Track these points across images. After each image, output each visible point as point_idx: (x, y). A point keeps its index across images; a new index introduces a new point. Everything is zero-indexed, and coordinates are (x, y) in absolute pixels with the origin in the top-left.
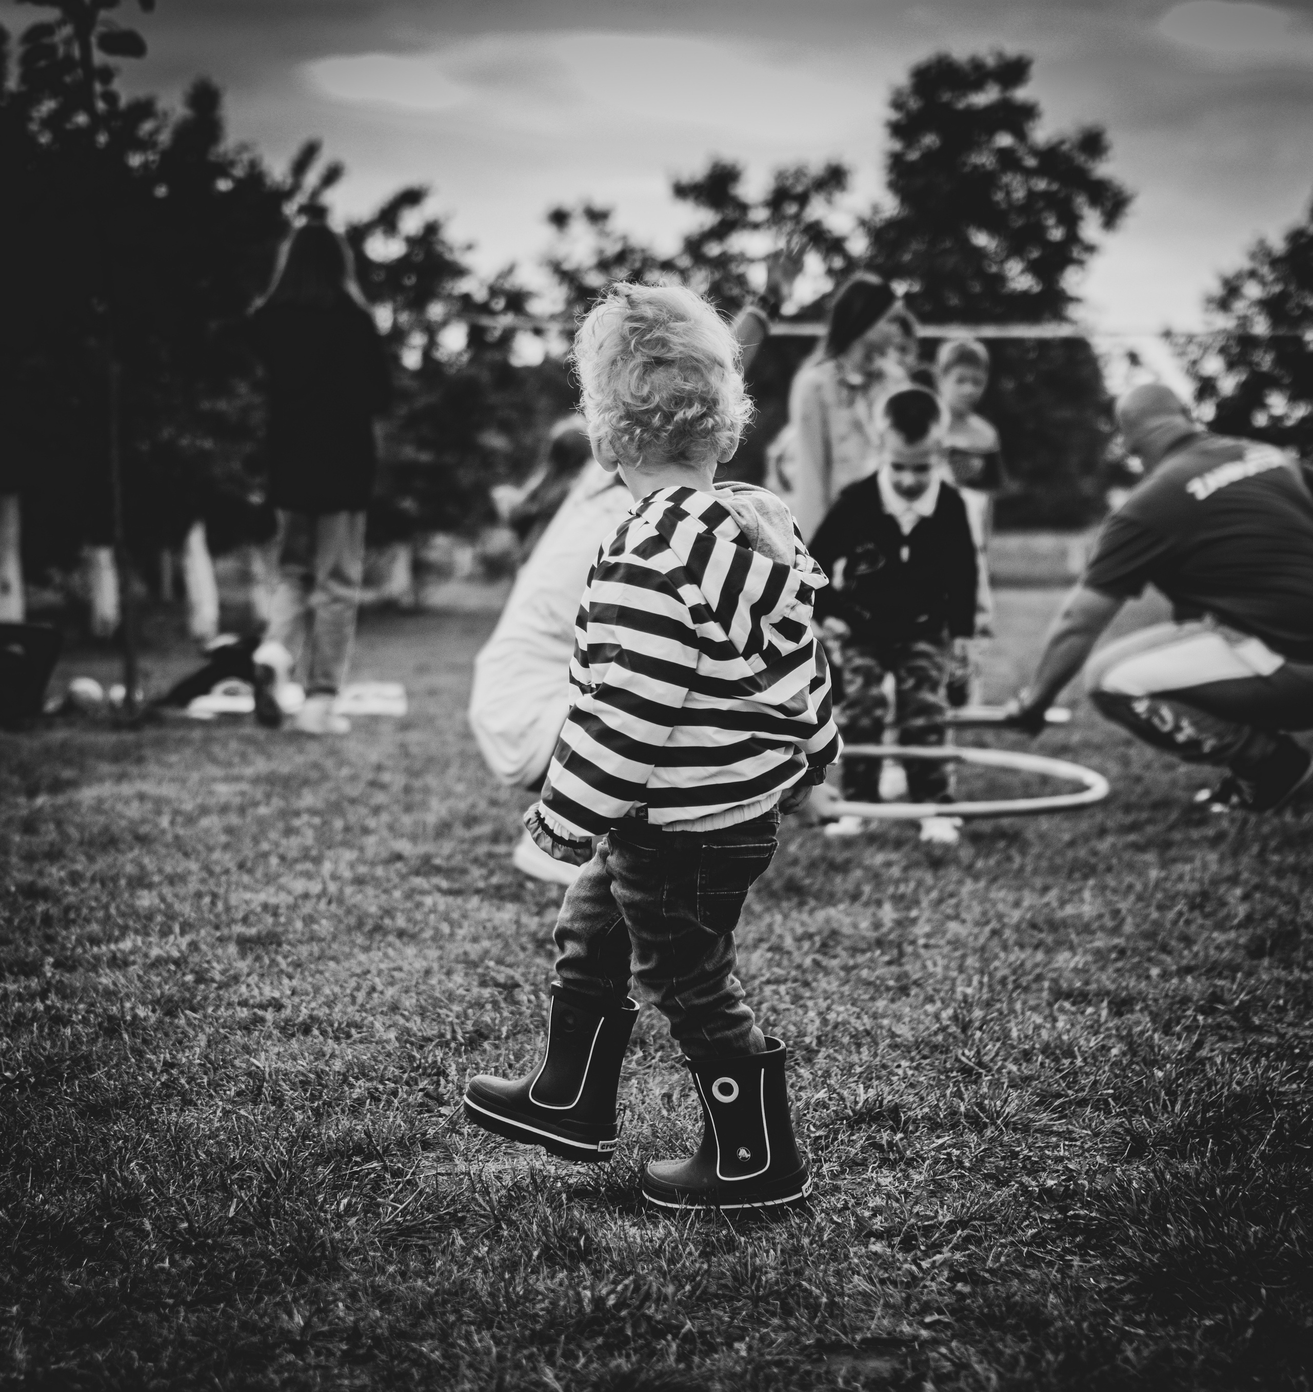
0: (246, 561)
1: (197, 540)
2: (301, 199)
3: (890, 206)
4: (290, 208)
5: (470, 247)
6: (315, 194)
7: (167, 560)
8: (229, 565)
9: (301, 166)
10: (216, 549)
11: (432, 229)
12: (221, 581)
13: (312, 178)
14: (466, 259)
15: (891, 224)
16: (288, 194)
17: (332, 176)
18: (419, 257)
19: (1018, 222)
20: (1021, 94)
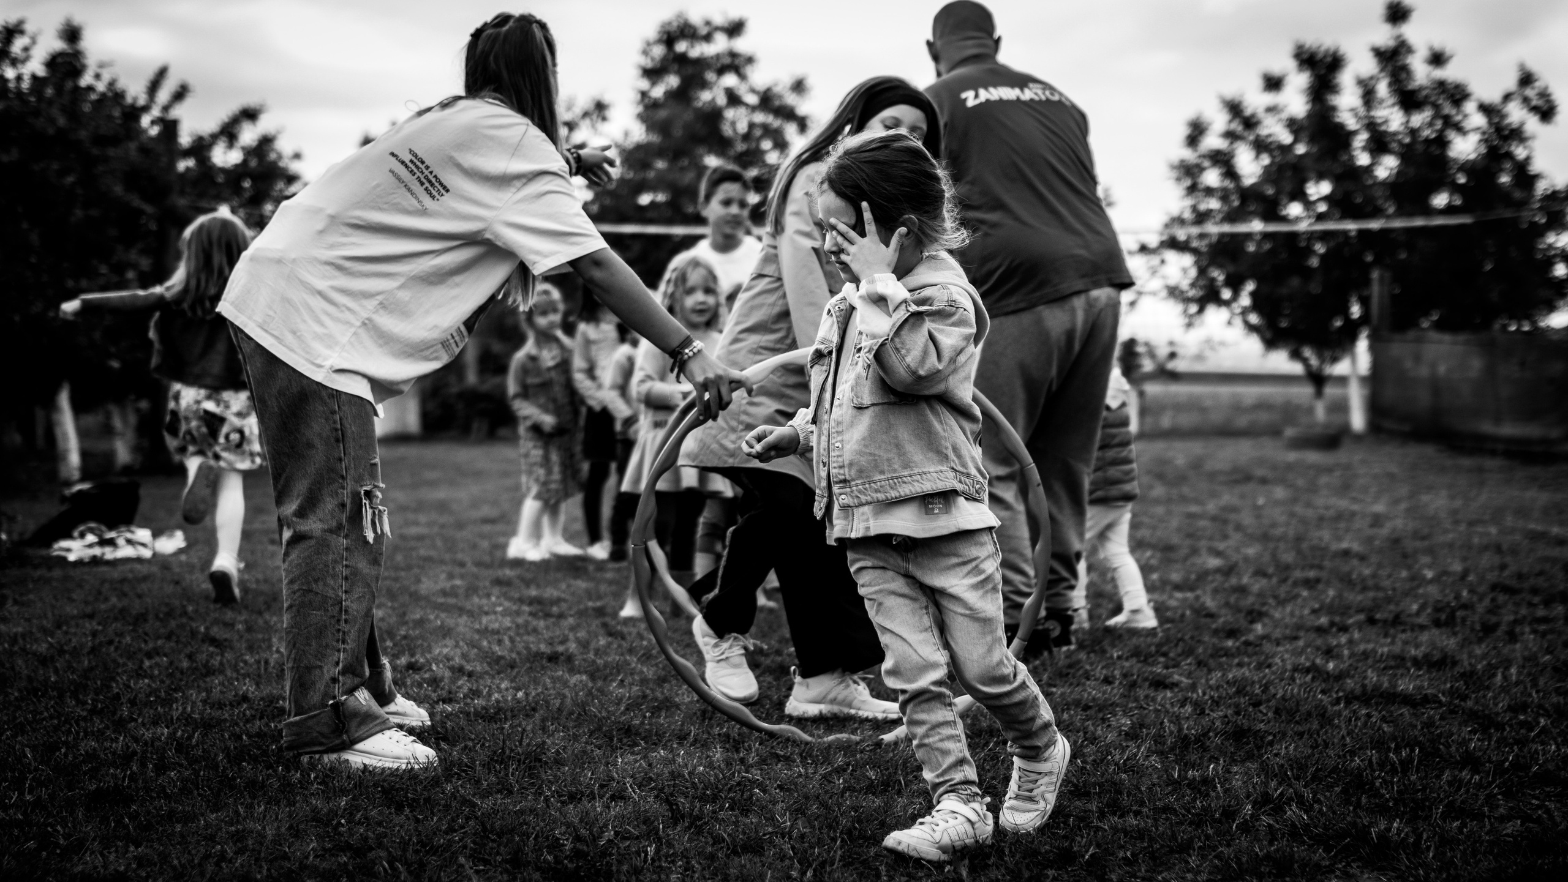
0: (108, 416)
1: (64, 400)
2: (156, 112)
3: (638, 134)
4: (145, 121)
5: (297, 156)
6: (166, 108)
7: (40, 414)
8: (91, 420)
9: (154, 86)
10: (78, 409)
11: (266, 142)
12: (82, 433)
13: (164, 95)
14: (295, 167)
15: (639, 147)
16: (146, 109)
17: (180, 94)
18: (253, 163)
19: (740, 147)
20: (741, 45)
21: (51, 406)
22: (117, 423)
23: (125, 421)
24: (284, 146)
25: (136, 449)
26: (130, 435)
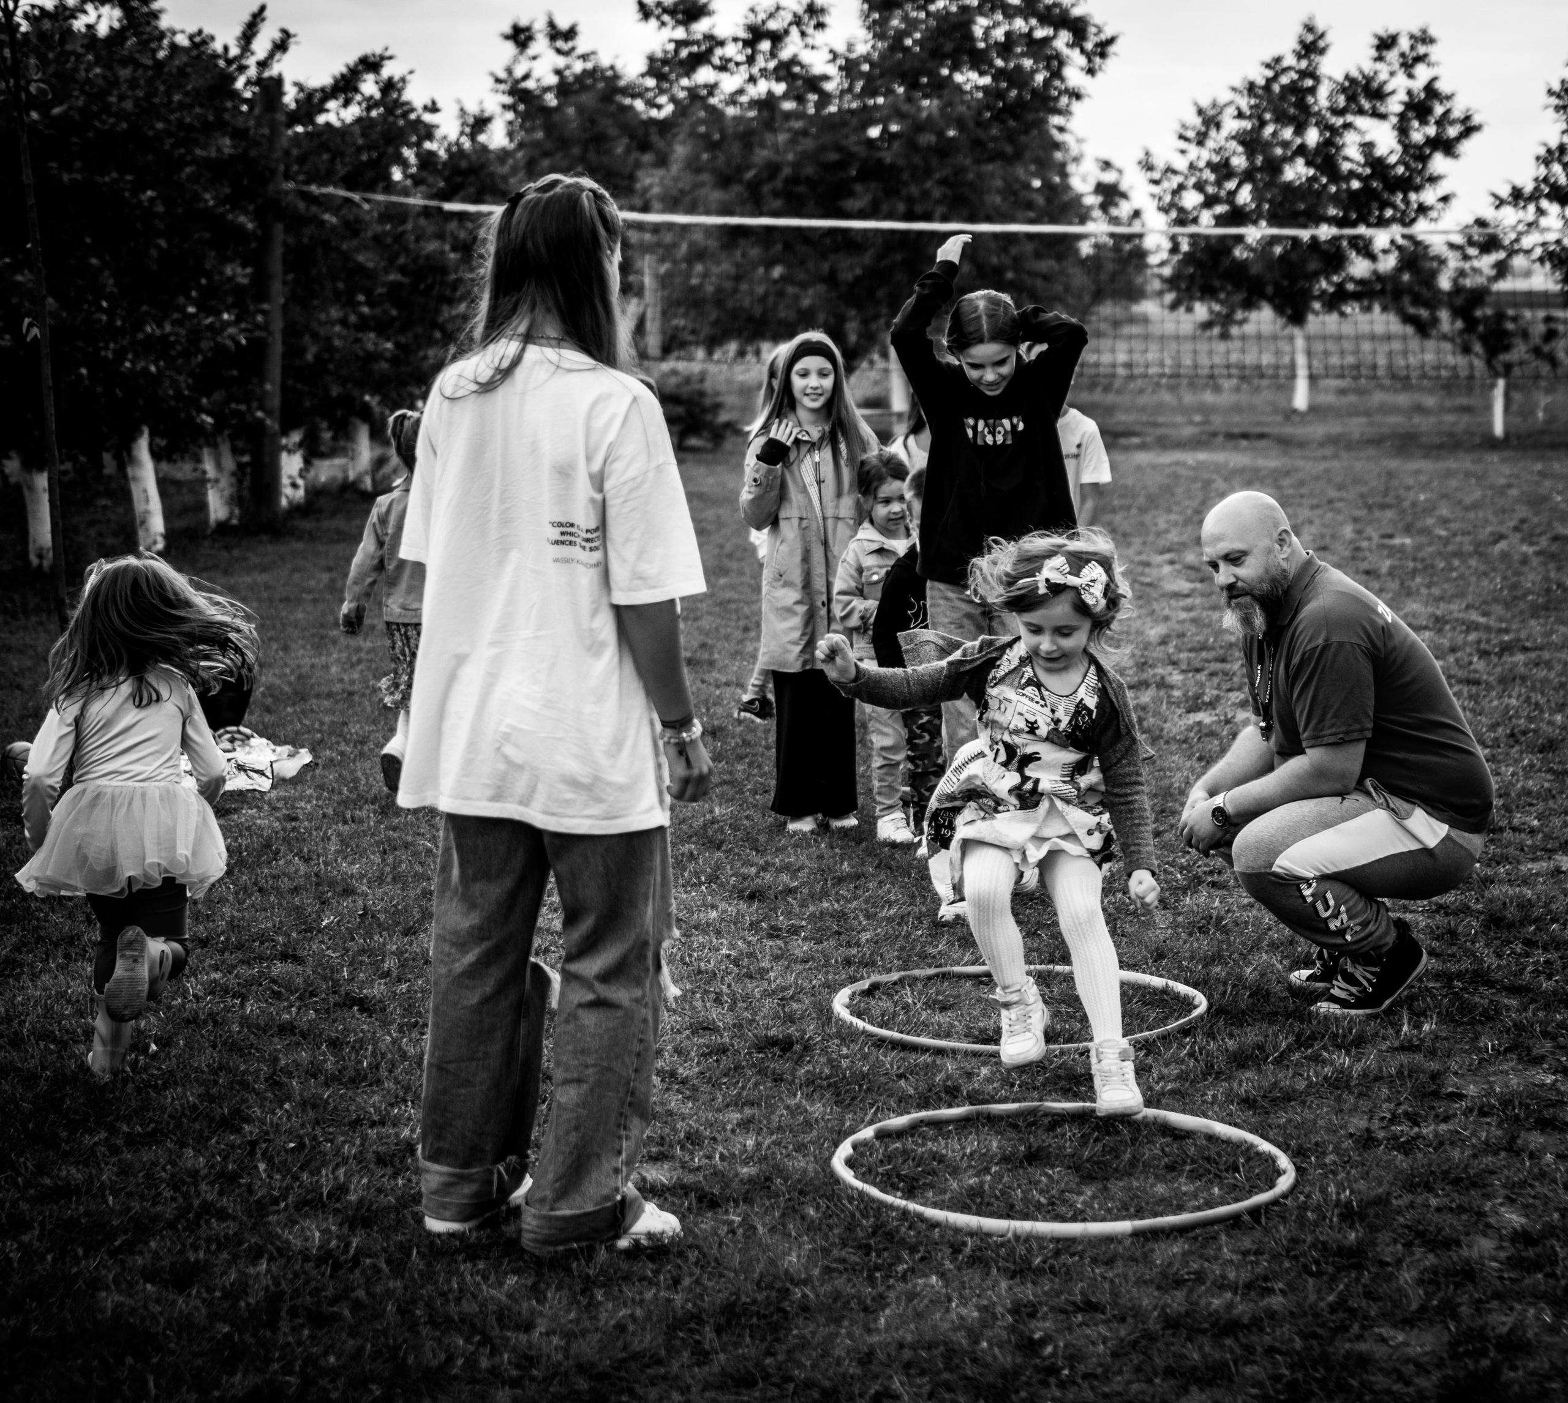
0: (198, 462)
1: (142, 449)
2: (252, 70)
4: (239, 82)
6: (264, 64)
10: (157, 455)
11: (390, 88)
13: (261, 46)
14: (431, 119)
17: (281, 46)
18: (376, 116)
21: (125, 458)
22: (209, 467)
23: (219, 466)
24: (415, 95)
25: (235, 500)
26: (224, 482)
